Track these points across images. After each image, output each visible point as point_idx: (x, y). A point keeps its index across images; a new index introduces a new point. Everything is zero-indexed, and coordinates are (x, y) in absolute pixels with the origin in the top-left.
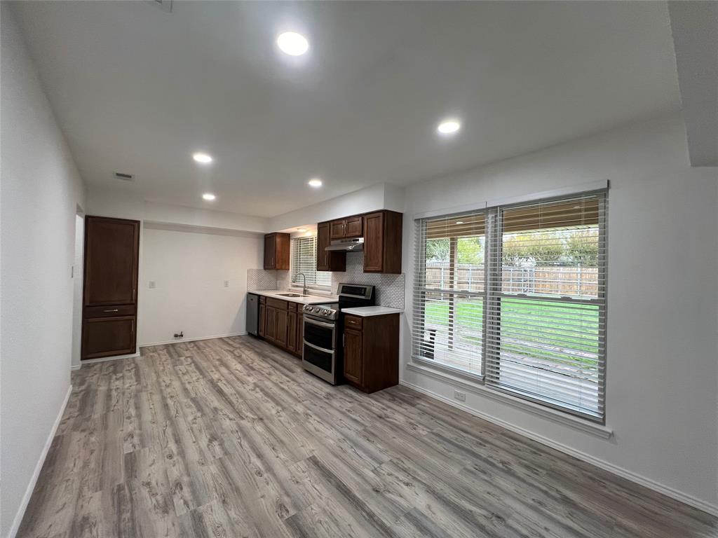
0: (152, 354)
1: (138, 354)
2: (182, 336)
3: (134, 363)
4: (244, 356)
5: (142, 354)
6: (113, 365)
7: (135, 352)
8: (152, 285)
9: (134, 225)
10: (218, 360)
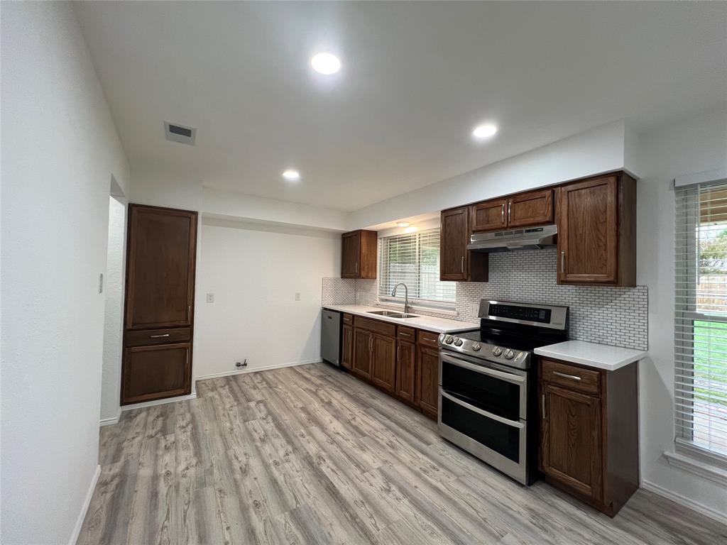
0: (210, 394)
1: (194, 394)
2: (245, 365)
3: (189, 412)
4: (334, 402)
5: (199, 395)
6: (162, 415)
7: (189, 393)
8: (210, 298)
9: (191, 217)
10: (302, 408)
